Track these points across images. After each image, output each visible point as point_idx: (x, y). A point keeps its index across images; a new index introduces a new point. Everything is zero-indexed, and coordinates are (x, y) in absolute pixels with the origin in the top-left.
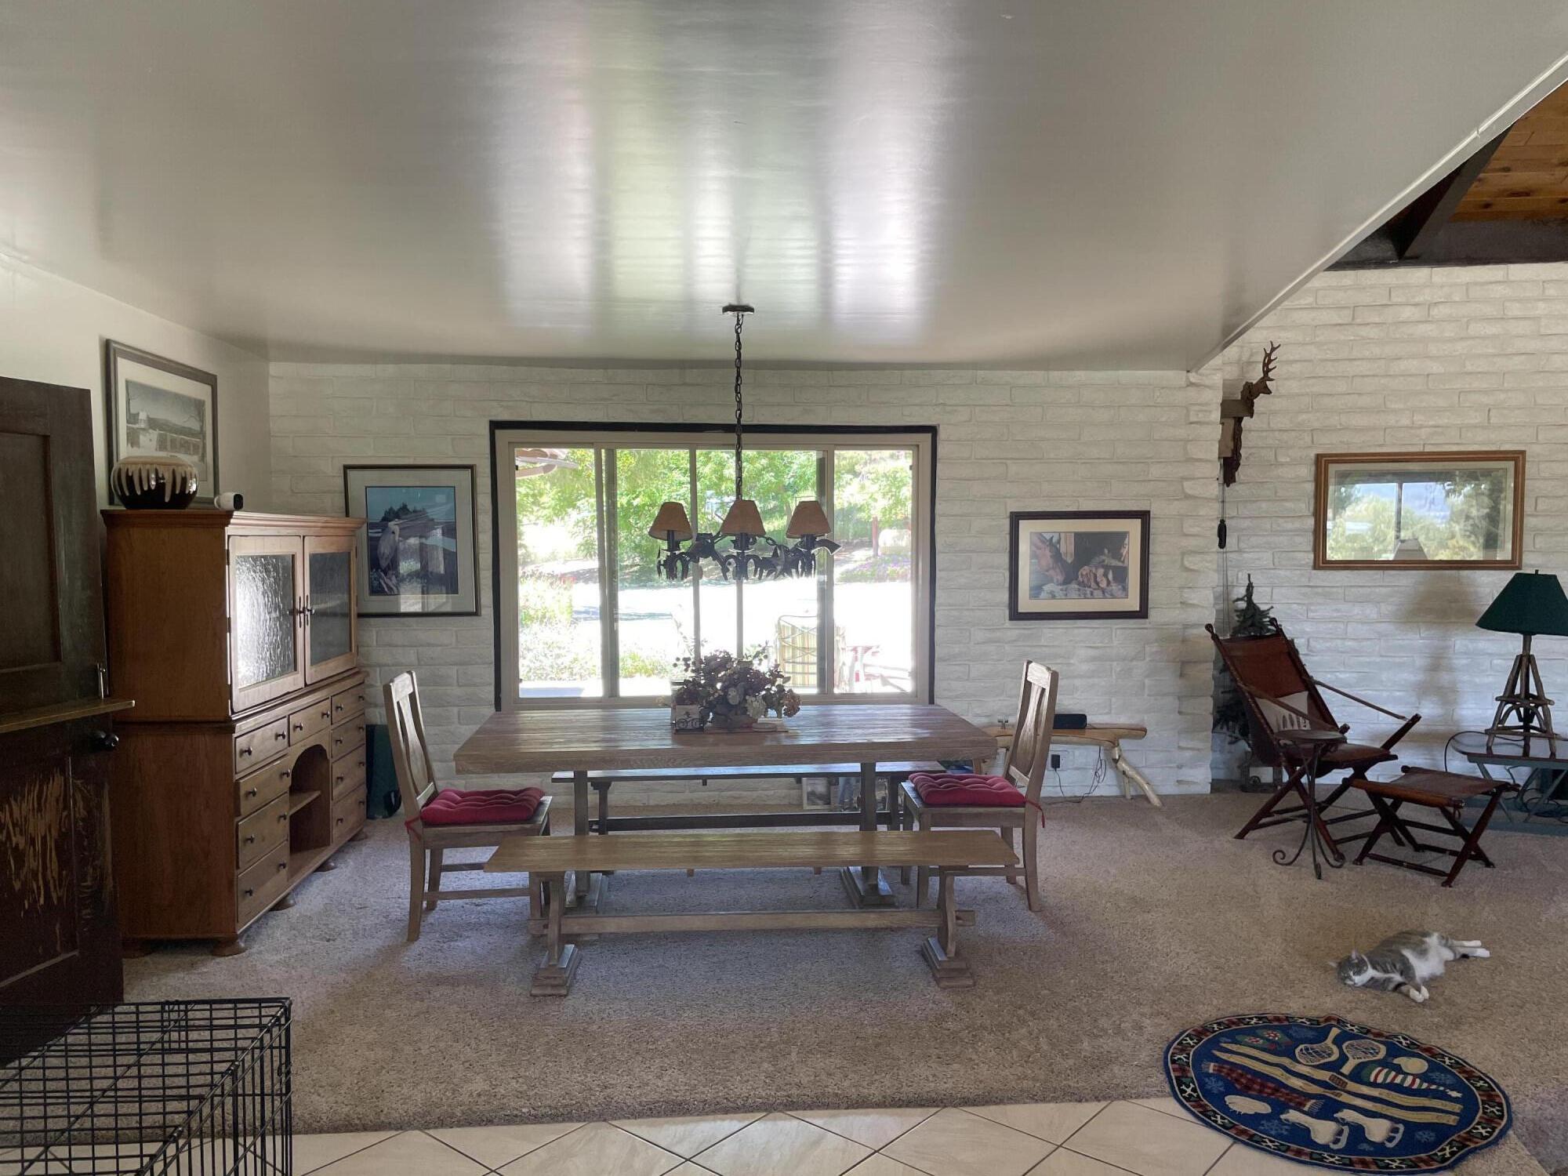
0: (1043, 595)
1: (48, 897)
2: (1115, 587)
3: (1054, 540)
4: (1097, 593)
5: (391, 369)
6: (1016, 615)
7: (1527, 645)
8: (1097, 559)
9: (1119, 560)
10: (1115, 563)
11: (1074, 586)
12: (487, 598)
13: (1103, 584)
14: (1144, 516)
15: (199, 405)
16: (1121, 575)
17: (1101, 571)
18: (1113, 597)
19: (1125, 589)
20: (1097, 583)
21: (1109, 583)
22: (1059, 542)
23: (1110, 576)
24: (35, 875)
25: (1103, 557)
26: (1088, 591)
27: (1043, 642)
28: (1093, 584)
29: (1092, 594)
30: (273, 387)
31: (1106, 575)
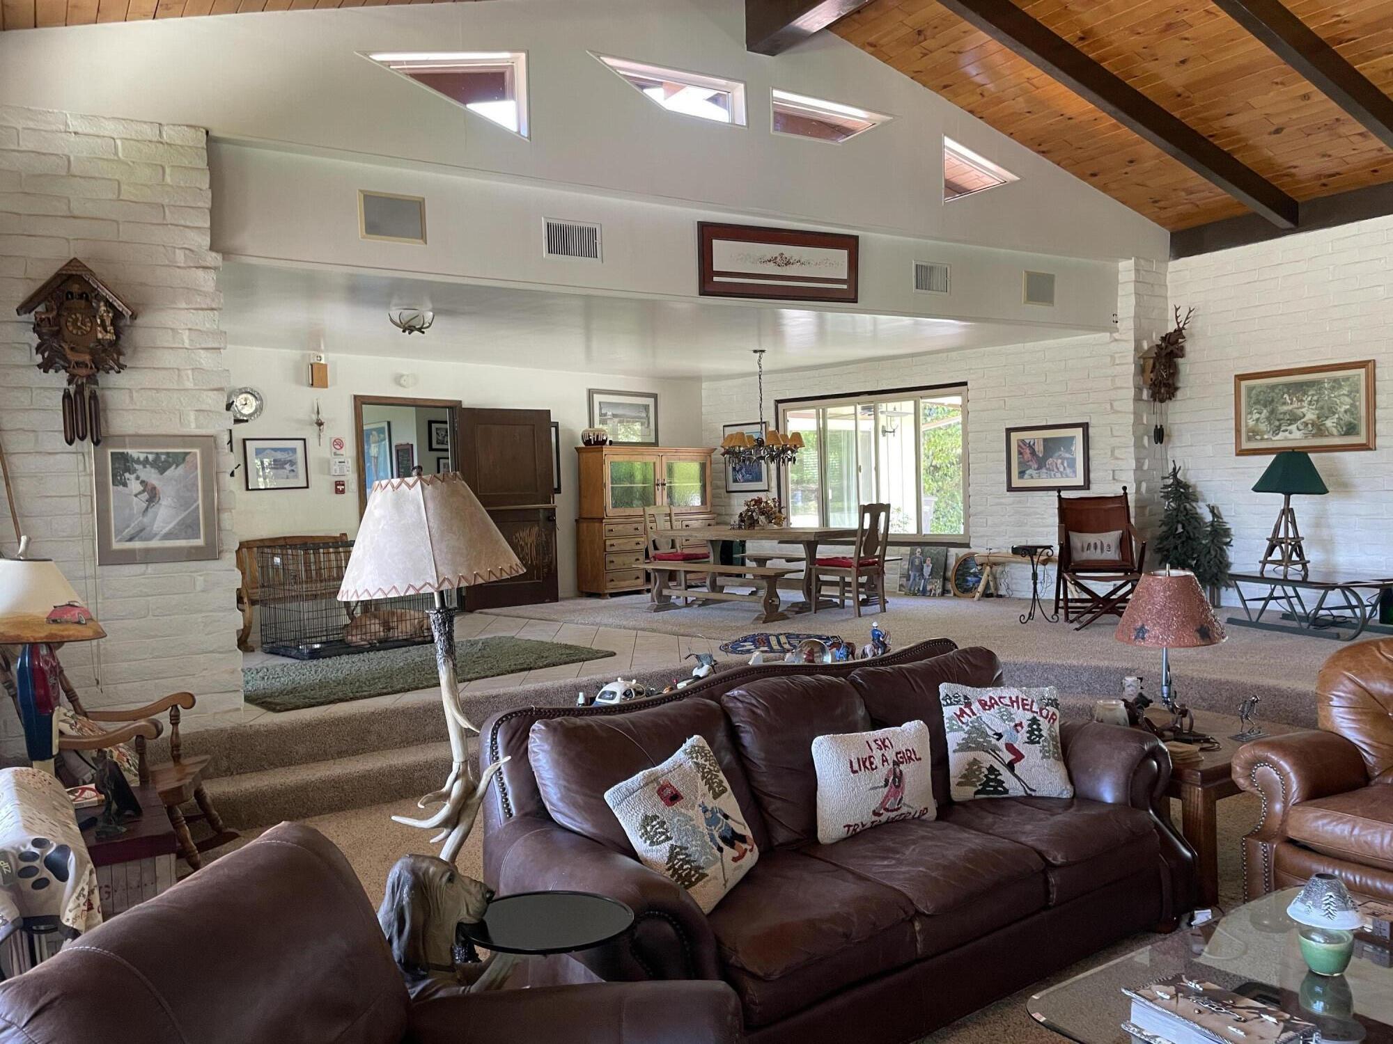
0: (1026, 476)
1: (532, 562)
2: (1068, 471)
3: (1031, 443)
4: (1058, 475)
5: (740, 381)
6: (1010, 489)
7: (1287, 502)
8: (1057, 454)
9: (1070, 453)
10: (1067, 455)
11: (1044, 470)
12: (774, 484)
13: (1062, 469)
14: (1085, 427)
15: (646, 407)
16: (1072, 464)
17: (1060, 461)
18: (1067, 476)
19: (1075, 472)
20: (1058, 469)
21: (1064, 468)
22: (1034, 444)
23: (1065, 465)
24: (527, 554)
25: (1060, 453)
26: (1053, 473)
27: (1029, 505)
28: (1056, 470)
29: (1055, 475)
30: (704, 393)
31: (1062, 463)
